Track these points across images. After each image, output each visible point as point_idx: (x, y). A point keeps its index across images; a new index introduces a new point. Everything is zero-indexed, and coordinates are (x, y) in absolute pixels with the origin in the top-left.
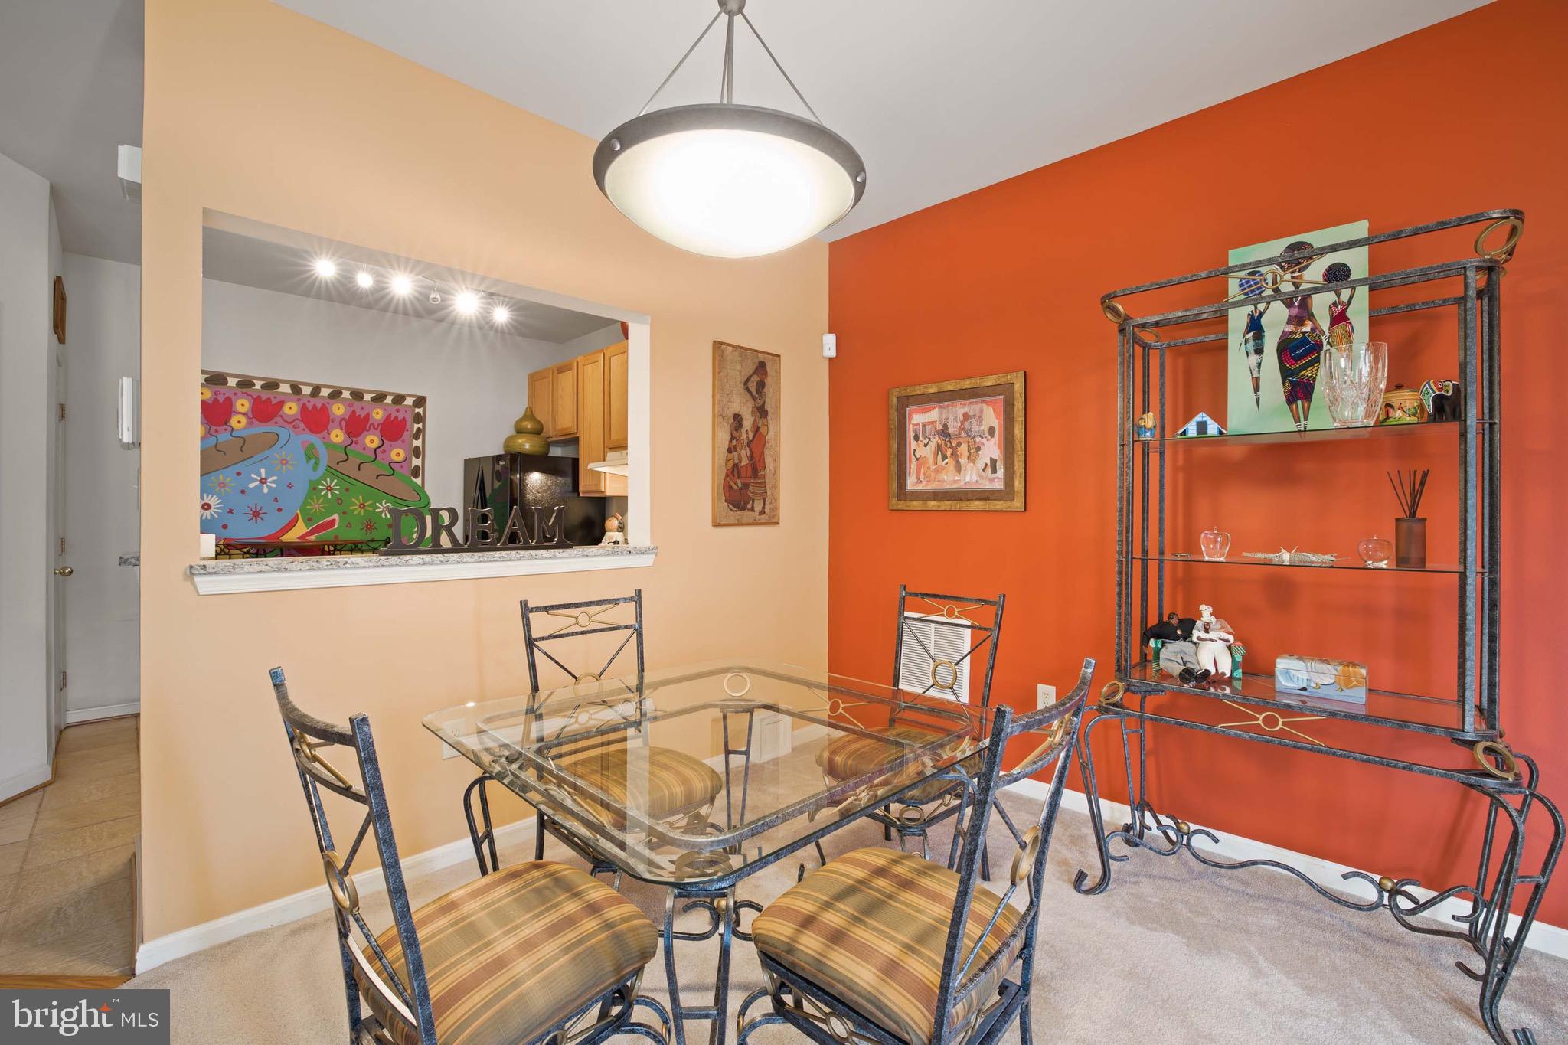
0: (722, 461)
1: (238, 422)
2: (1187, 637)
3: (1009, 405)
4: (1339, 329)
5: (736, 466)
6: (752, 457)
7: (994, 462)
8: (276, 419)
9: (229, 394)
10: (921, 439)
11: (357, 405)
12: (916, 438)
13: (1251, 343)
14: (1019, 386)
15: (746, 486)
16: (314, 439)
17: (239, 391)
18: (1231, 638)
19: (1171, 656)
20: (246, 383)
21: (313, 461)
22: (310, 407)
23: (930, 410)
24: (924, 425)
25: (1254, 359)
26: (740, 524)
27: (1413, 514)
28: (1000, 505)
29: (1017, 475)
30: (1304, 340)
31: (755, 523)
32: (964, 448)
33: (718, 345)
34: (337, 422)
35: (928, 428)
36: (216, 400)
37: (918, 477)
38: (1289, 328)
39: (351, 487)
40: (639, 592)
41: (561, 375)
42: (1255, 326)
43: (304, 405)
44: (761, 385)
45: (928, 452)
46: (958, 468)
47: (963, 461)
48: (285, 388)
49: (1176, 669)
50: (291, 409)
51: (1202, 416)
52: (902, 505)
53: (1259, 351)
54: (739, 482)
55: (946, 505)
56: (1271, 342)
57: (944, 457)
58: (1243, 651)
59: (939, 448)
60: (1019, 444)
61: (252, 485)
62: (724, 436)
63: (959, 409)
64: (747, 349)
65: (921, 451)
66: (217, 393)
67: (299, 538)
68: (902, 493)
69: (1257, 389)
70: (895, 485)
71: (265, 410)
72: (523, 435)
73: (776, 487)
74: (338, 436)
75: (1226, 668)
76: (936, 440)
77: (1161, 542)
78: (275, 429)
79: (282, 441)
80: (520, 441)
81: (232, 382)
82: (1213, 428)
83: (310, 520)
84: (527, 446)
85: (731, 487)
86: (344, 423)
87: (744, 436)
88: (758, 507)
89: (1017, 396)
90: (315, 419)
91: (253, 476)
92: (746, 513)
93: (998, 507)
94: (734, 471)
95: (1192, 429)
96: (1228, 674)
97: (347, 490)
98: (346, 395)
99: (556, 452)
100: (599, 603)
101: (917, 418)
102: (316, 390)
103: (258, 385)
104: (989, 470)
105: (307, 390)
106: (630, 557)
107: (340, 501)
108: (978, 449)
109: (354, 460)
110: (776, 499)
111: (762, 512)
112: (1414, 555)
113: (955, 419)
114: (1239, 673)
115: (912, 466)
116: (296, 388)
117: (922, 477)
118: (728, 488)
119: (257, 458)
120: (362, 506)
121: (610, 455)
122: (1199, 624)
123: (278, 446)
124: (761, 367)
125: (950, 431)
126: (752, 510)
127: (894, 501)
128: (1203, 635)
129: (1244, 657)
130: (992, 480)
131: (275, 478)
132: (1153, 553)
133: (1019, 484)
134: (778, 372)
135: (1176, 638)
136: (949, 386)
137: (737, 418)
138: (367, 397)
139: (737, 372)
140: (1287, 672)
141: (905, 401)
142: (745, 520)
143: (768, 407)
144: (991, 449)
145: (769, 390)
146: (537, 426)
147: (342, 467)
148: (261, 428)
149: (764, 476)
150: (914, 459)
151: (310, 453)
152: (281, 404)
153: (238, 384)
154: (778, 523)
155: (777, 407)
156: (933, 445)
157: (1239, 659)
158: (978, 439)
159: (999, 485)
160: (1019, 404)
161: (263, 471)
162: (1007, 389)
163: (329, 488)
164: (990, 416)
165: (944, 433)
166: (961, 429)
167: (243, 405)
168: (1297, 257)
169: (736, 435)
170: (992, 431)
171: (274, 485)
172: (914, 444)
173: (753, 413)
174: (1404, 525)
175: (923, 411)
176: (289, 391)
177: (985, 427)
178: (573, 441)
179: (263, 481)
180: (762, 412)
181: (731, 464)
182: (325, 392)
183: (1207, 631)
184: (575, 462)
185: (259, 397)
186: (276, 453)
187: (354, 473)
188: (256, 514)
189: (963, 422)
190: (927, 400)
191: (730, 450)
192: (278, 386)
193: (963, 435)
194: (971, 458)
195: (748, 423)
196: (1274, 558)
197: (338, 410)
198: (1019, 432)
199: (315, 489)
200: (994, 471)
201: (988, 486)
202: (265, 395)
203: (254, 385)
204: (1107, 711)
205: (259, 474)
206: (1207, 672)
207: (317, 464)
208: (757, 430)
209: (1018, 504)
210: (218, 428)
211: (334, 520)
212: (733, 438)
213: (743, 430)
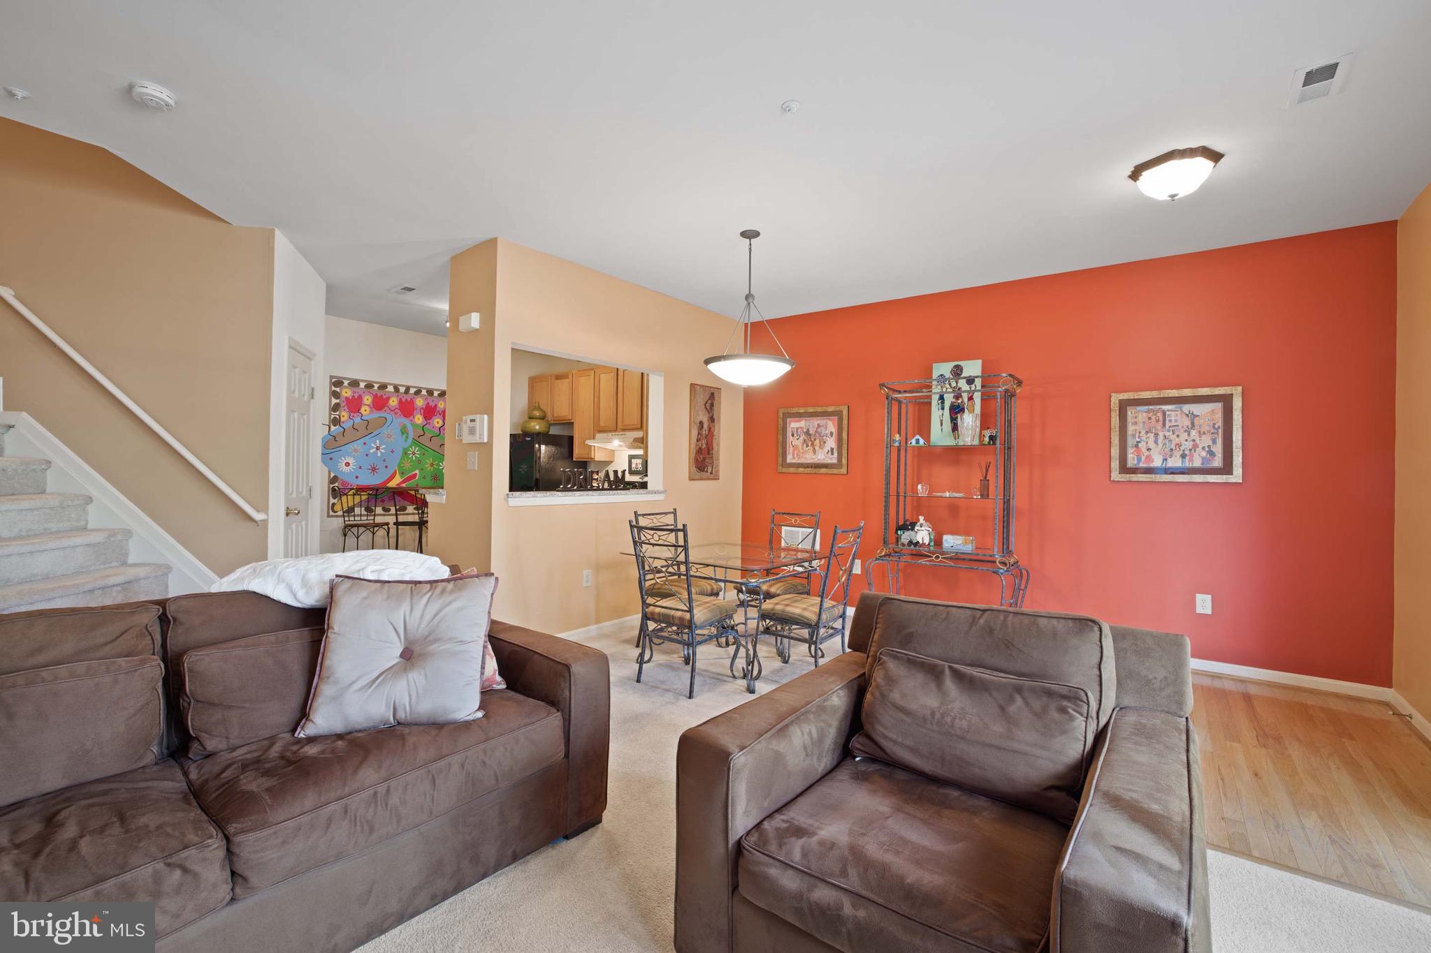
0: (693, 446)
1: (365, 410)
2: (913, 529)
3: (840, 420)
4: (970, 403)
5: (700, 448)
6: (707, 444)
7: (832, 449)
8: (386, 408)
9: (361, 392)
10: (795, 435)
11: (430, 399)
12: (793, 435)
13: (940, 405)
14: (845, 413)
15: (704, 459)
16: (406, 421)
17: (366, 390)
18: (931, 530)
19: (906, 537)
20: (369, 386)
21: (405, 435)
22: (404, 400)
23: (800, 421)
24: (797, 429)
25: (941, 411)
26: (701, 479)
27: (986, 478)
28: (835, 471)
29: (843, 457)
30: (958, 406)
31: (708, 479)
32: (817, 442)
33: (692, 386)
34: (418, 410)
35: (799, 430)
36: (353, 396)
37: (793, 456)
38: (954, 400)
39: (426, 452)
40: (675, 510)
41: (558, 381)
42: (942, 398)
43: (401, 399)
44: (712, 405)
45: (798, 443)
46: (814, 451)
47: (817, 448)
48: (391, 389)
49: (906, 542)
50: (394, 402)
51: (918, 437)
52: (785, 470)
53: (943, 409)
54: (701, 457)
55: (808, 470)
56: (947, 406)
57: (807, 446)
58: (934, 534)
59: (805, 441)
60: (845, 441)
61: (372, 451)
62: (695, 433)
63: (816, 422)
64: (706, 386)
65: (794, 442)
66: (354, 392)
67: (397, 485)
68: (785, 464)
69: (942, 425)
70: (780, 459)
71: (380, 403)
72: (534, 420)
73: (718, 459)
74: (419, 419)
75: (927, 541)
76: (803, 437)
77: (905, 489)
78: (384, 415)
79: (389, 422)
80: (532, 424)
81: (362, 385)
82: (922, 442)
83: (403, 473)
84: (537, 427)
85: (697, 460)
86: (422, 411)
87: (704, 433)
88: (709, 471)
89: (844, 417)
90: (406, 409)
91: (372, 445)
92: (704, 473)
93: (834, 472)
94: (699, 451)
95: (914, 441)
96: (927, 543)
97: (424, 454)
98: (424, 392)
99: (554, 431)
100: (661, 514)
101: (793, 425)
102: (408, 389)
103: (376, 386)
104: (830, 453)
105: (402, 390)
106: (656, 495)
107: (419, 461)
108: (825, 442)
109: (428, 435)
110: (718, 466)
111: (711, 473)
112: (985, 493)
113: (813, 427)
114: (932, 544)
115: (790, 450)
116: (396, 389)
117: (795, 456)
118: (696, 460)
119: (375, 433)
120: (432, 465)
121: (598, 436)
122: (918, 524)
123: (387, 425)
124: (712, 396)
125: (811, 432)
126: (707, 472)
127: (781, 467)
128: (919, 528)
129: (934, 537)
130: (831, 459)
131: (384, 446)
132: (902, 494)
133: (844, 461)
134: (720, 397)
135: (908, 530)
136: (811, 410)
137: (701, 423)
138: (436, 394)
139: (702, 398)
140: (946, 541)
141: (788, 415)
142: (704, 477)
143: (715, 417)
144: (831, 443)
145: (715, 407)
146: (542, 414)
147: (421, 439)
148: (377, 415)
149: (712, 454)
150: (791, 446)
151: (404, 431)
152: (388, 399)
153: (365, 386)
154: (718, 479)
155: (719, 416)
156: (801, 439)
157: (932, 537)
158: (825, 437)
159: (835, 461)
160: (845, 422)
161: (378, 442)
162: (839, 414)
163: (414, 453)
164: (831, 426)
165: (807, 433)
166: (816, 432)
167: (368, 399)
168: (957, 371)
169: (701, 432)
170: (831, 434)
171: (383, 451)
172: (791, 437)
173: (708, 420)
174: (982, 482)
175: (797, 421)
176: (393, 390)
177: (828, 432)
178: (570, 424)
179: (378, 448)
180: (712, 419)
181: (698, 449)
182: (412, 391)
183: (921, 527)
184: (571, 439)
185: (376, 394)
186: (385, 430)
187: (427, 443)
188: (374, 469)
189: (817, 429)
190: (800, 416)
191: (697, 441)
192: (387, 387)
193: (817, 435)
194: (821, 447)
195: (706, 426)
196: (944, 495)
197: (420, 402)
198: (845, 435)
199: (406, 453)
200: (832, 454)
201: (829, 461)
202: (380, 393)
203: (373, 386)
204: (879, 559)
205: (375, 444)
206: (918, 542)
207: (407, 437)
208: (710, 429)
209: (844, 470)
210: (355, 415)
211: (416, 474)
212: (699, 434)
213: (704, 429)
